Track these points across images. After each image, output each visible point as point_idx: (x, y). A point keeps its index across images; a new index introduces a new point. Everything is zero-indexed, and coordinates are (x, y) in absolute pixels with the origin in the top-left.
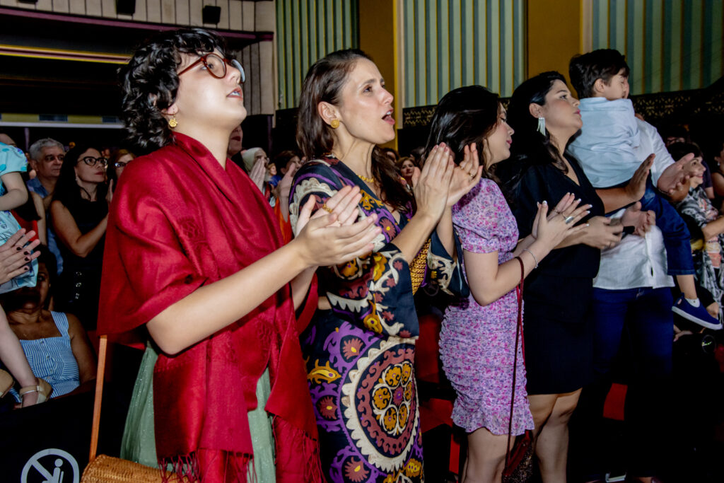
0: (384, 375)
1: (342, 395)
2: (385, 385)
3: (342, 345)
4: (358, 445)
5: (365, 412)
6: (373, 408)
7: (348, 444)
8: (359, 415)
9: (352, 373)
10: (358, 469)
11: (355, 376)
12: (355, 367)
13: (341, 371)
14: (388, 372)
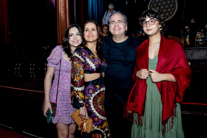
0: (99, 98)
1: (89, 102)
2: (100, 101)
3: (88, 91)
4: (95, 113)
5: (96, 106)
6: (98, 106)
7: (93, 113)
8: (94, 107)
9: (91, 97)
10: (96, 119)
11: (92, 98)
12: (92, 96)
13: (88, 97)
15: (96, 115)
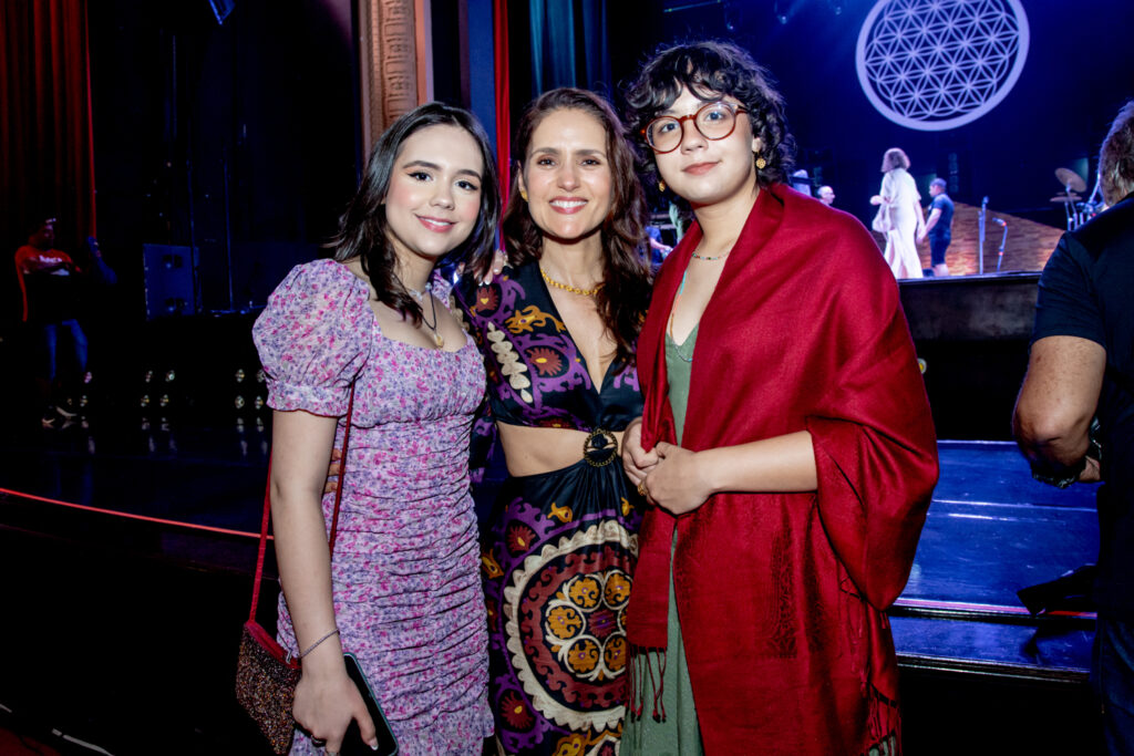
0: (566, 586)
1: (505, 601)
2: (569, 603)
4: (520, 676)
5: (531, 634)
6: (545, 633)
8: (522, 635)
10: (517, 709)
11: (521, 578)
13: (504, 566)
14: (573, 585)
15: (522, 683)
